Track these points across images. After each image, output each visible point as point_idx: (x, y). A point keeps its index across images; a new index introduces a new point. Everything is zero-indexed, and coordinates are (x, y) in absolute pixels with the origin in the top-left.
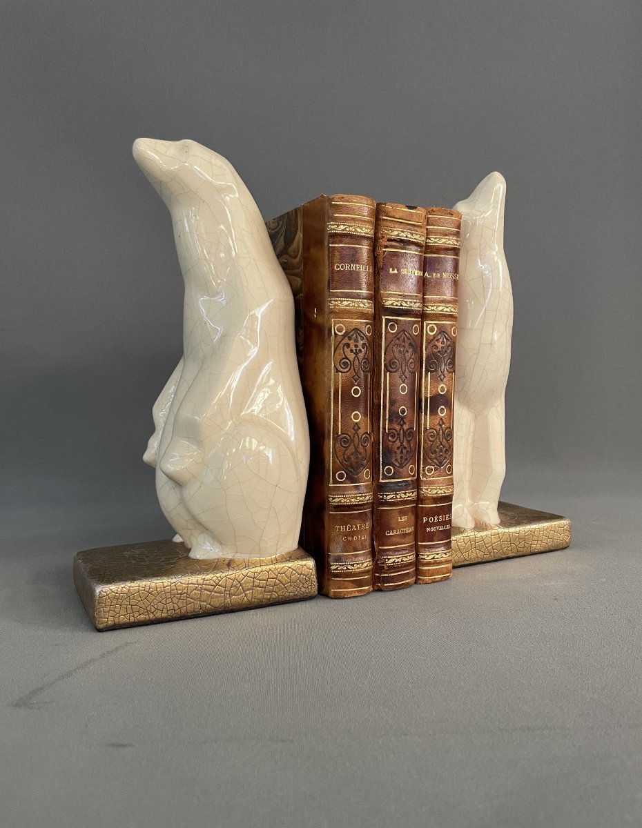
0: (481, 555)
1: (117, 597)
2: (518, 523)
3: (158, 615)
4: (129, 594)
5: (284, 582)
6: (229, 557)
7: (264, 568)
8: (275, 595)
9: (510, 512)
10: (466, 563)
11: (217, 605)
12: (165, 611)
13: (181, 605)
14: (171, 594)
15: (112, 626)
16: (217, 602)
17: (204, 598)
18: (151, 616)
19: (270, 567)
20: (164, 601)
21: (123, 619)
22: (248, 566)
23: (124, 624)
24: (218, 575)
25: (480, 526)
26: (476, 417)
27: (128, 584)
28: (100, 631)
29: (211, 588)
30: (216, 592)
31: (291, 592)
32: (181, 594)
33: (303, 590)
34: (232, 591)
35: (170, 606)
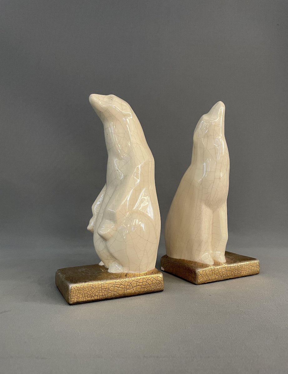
0: (217, 278)
1: (79, 289)
2: (235, 262)
3: (96, 298)
4: (83, 288)
5: (150, 284)
6: (126, 272)
7: (141, 277)
8: (146, 290)
9: (231, 256)
10: (210, 281)
11: (121, 294)
12: (99, 296)
13: (105, 293)
14: (101, 288)
15: (76, 303)
16: (121, 292)
17: (115, 290)
18: (93, 298)
19: (144, 277)
20: (98, 292)
21: (81, 300)
22: (134, 276)
23: (81, 302)
24: (122, 280)
25: (216, 264)
26: (214, 212)
27: (83, 284)
28: (70, 305)
29: (119, 286)
30: (120, 288)
31: (153, 288)
32: (106, 288)
33: (158, 287)
34: (127, 288)
35: (101, 294)
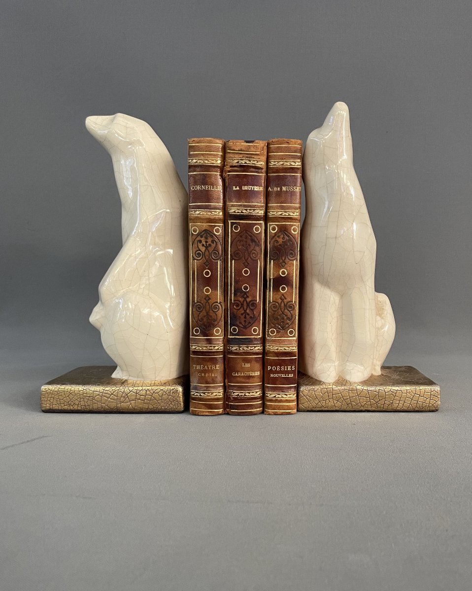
1: (52, 393)
3: (76, 407)
4: (58, 393)
5: (158, 399)
6: (125, 378)
7: (144, 388)
8: (151, 407)
11: (112, 407)
12: (79, 406)
13: (89, 403)
14: (83, 396)
15: (49, 410)
16: (113, 405)
17: (103, 401)
18: (72, 407)
19: (148, 388)
20: (79, 400)
21: (55, 407)
22: (134, 385)
23: (56, 410)
24: (113, 388)
27: (59, 386)
28: (43, 412)
29: (108, 395)
30: (111, 399)
31: (162, 406)
32: (89, 397)
33: (171, 406)
34: (121, 400)
35: (82, 403)
